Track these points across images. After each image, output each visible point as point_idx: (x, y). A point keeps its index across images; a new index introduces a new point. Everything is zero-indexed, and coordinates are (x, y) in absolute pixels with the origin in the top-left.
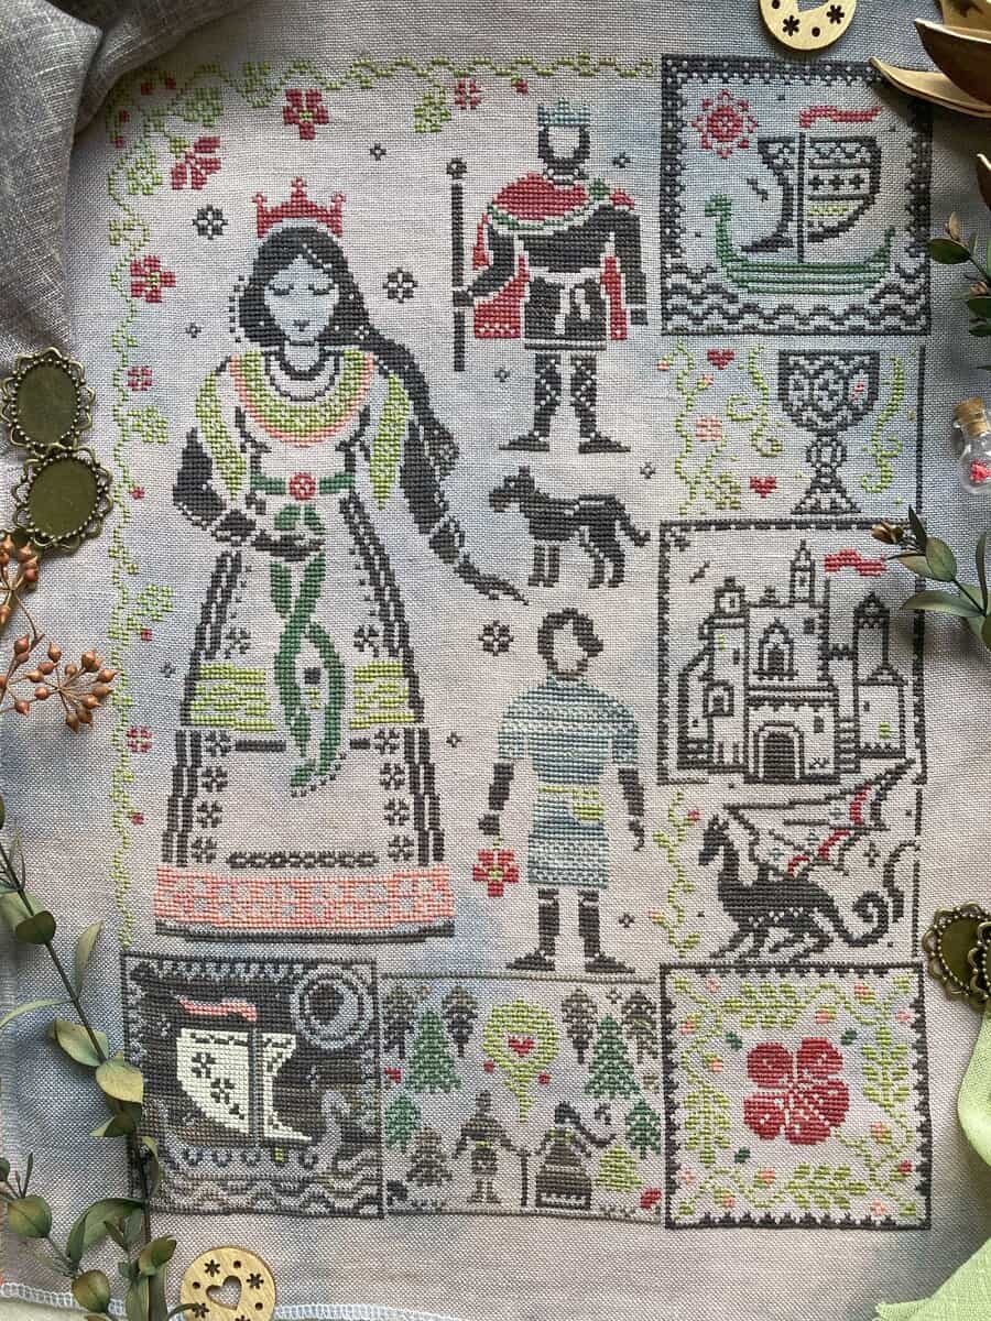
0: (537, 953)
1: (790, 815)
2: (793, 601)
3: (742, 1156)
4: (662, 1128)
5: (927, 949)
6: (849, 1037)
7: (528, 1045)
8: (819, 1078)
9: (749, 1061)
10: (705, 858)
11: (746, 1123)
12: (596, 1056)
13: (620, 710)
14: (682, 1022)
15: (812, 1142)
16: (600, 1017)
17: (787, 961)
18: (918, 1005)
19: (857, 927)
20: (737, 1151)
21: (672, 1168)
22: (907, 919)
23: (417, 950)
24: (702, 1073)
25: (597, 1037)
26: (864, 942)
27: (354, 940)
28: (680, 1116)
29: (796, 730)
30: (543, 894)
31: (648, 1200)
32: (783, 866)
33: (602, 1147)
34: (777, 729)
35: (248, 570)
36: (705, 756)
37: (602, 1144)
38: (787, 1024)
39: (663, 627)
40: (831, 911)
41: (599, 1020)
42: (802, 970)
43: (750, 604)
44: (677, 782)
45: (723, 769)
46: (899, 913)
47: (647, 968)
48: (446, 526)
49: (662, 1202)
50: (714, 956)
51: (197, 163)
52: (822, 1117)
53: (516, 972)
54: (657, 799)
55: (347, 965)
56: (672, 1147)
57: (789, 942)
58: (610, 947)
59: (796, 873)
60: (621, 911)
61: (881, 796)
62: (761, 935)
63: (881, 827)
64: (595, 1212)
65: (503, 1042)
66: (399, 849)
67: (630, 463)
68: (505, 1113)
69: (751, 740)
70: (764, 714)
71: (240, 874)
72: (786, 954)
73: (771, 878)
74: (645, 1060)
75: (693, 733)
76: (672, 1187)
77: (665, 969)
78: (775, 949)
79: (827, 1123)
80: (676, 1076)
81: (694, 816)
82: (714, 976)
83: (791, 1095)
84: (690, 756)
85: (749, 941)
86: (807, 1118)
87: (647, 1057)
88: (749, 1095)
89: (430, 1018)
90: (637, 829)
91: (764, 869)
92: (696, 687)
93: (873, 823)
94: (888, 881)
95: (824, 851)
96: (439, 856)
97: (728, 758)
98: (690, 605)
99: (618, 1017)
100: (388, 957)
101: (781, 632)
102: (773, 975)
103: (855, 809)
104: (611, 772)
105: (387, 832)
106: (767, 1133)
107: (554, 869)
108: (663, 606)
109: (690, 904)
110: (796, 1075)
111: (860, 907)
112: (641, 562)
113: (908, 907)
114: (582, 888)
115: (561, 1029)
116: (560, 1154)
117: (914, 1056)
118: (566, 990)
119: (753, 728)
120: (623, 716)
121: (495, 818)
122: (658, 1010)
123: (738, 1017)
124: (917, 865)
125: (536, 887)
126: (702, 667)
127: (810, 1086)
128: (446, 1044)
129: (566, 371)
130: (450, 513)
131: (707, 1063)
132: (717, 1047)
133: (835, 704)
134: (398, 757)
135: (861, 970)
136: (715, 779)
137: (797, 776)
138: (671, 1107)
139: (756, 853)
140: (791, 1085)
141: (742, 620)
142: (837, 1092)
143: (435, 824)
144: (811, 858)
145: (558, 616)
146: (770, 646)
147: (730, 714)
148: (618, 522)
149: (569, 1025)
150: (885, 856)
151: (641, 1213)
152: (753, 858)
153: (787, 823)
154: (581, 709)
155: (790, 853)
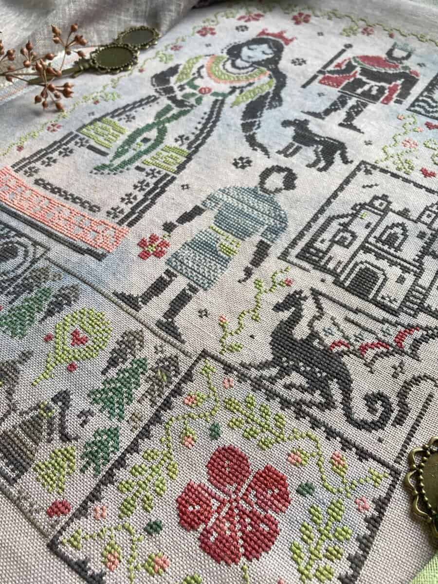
0: (137, 298)
1: (352, 316)
2: (418, 220)
3: (153, 528)
4: (114, 457)
5: (410, 461)
6: (305, 490)
7: (82, 341)
8: (260, 507)
9: (214, 454)
10: (278, 308)
11: (177, 501)
12: (116, 377)
14: (189, 395)
15: (217, 558)
16: (140, 355)
17: (293, 400)
18: (381, 504)
19: (361, 411)
20: (153, 519)
21: (94, 496)
22: (405, 429)
23: (76, 257)
24: (175, 442)
25: (127, 365)
26: (361, 425)
28: (135, 460)
29: (384, 274)
30: (167, 272)
31: (56, 509)
32: (328, 341)
33: (64, 441)
34: (371, 268)
35: (158, 103)
36: (317, 259)
37: (65, 438)
38: (263, 445)
39: (335, 195)
41: (138, 357)
42: (300, 414)
43: (391, 210)
44: (289, 262)
45: (324, 269)
46: (399, 421)
47: (193, 346)
48: (255, 122)
49: (64, 519)
50: (243, 365)
51: (251, 17)
52: (241, 542)
53: (115, 298)
54: (271, 264)
55: (35, 243)
56: (109, 478)
57: (302, 389)
58: (181, 320)
59: (334, 350)
60: (205, 306)
61: (424, 339)
62: (284, 372)
63: (414, 356)
64: (13, 491)
65: (70, 329)
66: (113, 213)
67: (360, 138)
68: (28, 373)
69: (351, 266)
70: (371, 258)
72: (295, 395)
73: (316, 343)
74: (144, 403)
75: (318, 245)
76: (83, 511)
77: (204, 354)
78: (288, 387)
79: (242, 550)
80: (155, 430)
81: (288, 283)
82: (233, 378)
83: (228, 505)
84: (308, 255)
85: (274, 371)
86: (228, 533)
87: (147, 402)
88: (195, 481)
89: (46, 292)
90: (248, 273)
91: (314, 335)
92: (335, 226)
93: (410, 351)
94: (402, 394)
95: (364, 348)
96: (130, 225)
97: (331, 266)
98: (355, 194)
99: (151, 363)
100: (58, 251)
101: (402, 229)
102: (275, 404)
103: (400, 338)
105: (116, 202)
106: (187, 522)
107: (184, 265)
108: (341, 188)
109: (250, 326)
110: (243, 491)
111: (371, 400)
112: (339, 170)
113: (409, 422)
114: (192, 283)
115: (112, 345)
116: (33, 427)
117: (353, 548)
118: (134, 326)
119: (357, 259)
120: (283, 220)
121: (175, 226)
122: (180, 377)
123: (229, 416)
124: (431, 396)
125: (168, 267)
126: (346, 220)
127: (249, 509)
128: (39, 310)
131: (184, 436)
132: (198, 429)
133: (418, 276)
134: (152, 181)
135: (346, 444)
136: (318, 274)
137: (371, 297)
138: (134, 448)
139: (314, 324)
140: (234, 496)
141: (382, 213)
142: (267, 529)
143: (143, 211)
144: (351, 348)
146: (392, 232)
147: (347, 247)
148: (339, 152)
149: (117, 347)
150: (409, 377)
151: (41, 518)
152: (310, 325)
153: (347, 319)
154: (265, 207)
155: (338, 337)
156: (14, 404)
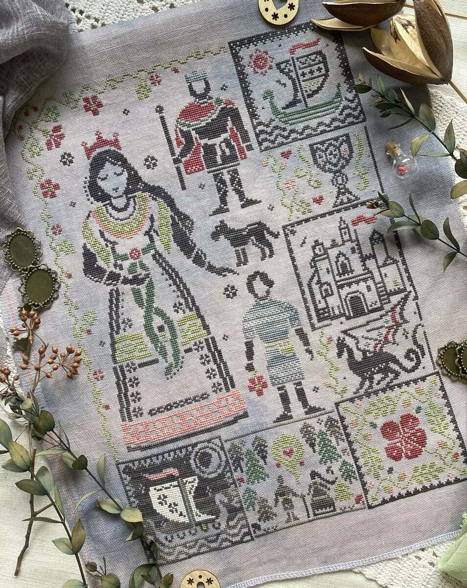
0: (284, 413)
1: (368, 327)
2: (344, 242)
3: (390, 470)
4: (355, 469)
5: (439, 365)
6: (419, 410)
7: (291, 451)
8: (412, 430)
9: (382, 432)
10: (340, 355)
11: (388, 457)
12: (320, 448)
13: (288, 306)
14: (350, 424)
15: (416, 456)
17: (385, 386)
18: (442, 388)
20: (388, 469)
21: (364, 484)
22: (427, 355)
23: (236, 427)
24: (365, 442)
25: (318, 440)
26: (414, 369)
27: (209, 430)
28: (361, 462)
29: (360, 293)
30: (279, 389)
31: (358, 499)
32: (371, 349)
33: (333, 484)
34: (353, 295)
35: (123, 294)
36: (327, 314)
37: (333, 483)
38: (392, 412)
39: (296, 268)
40: (396, 362)
41: (317, 433)
42: (392, 388)
43: (327, 249)
44: (320, 328)
45: (336, 317)
46: (423, 354)
47: (329, 406)
48: (197, 253)
49: (364, 499)
50: (355, 393)
51: (55, 137)
52: (417, 445)
53: (278, 424)
54: (313, 337)
55: (209, 441)
56: (361, 476)
57: (383, 379)
58: (312, 402)
59: (377, 350)
60: (313, 386)
61: (402, 309)
62: (371, 379)
63: (406, 322)
64: (338, 511)
65: (281, 453)
66: (216, 388)
67: (263, 206)
68: (290, 482)
69: (344, 302)
70: (346, 290)
71: (155, 418)
73: (368, 355)
74: (340, 444)
75: (320, 306)
76: (366, 492)
77: (337, 404)
78: (378, 383)
79: (420, 447)
80: (354, 446)
81: (330, 340)
82: (357, 401)
83: (403, 440)
84: (321, 316)
85: (367, 383)
86: (411, 447)
87: (341, 442)
88: (386, 446)
89: (249, 452)
90: (309, 352)
91: (364, 352)
92: (315, 288)
93: (402, 321)
95: (386, 338)
96: (233, 386)
97: (337, 312)
98: (304, 256)
99: (324, 429)
100: (225, 433)
101: (343, 256)
102: (381, 394)
103: (393, 318)
104: (292, 331)
105: (210, 383)
106: (397, 458)
107: (280, 377)
108: (293, 259)
109: (339, 375)
110: (402, 431)
111: (407, 356)
112: (279, 244)
113: (426, 350)
114: (294, 382)
115: (303, 441)
116: (317, 492)
117: (447, 410)
118: (300, 425)
119: (343, 297)
120: (290, 308)
121: (251, 364)
122: (339, 422)
123: (372, 415)
124: (425, 332)
125: (276, 387)
126: (316, 279)
127: (409, 434)
128: (258, 461)
129: (227, 177)
130: (198, 247)
131: (365, 437)
132: (367, 430)
133: (373, 278)
134: (205, 351)
135: (415, 381)
136: (334, 322)
137: (366, 311)
138: (356, 460)
139: (359, 347)
140: (401, 436)
141: (326, 256)
142: (420, 433)
143: (228, 373)
144: (382, 342)
145: (252, 275)
146: (340, 262)
147: (332, 294)
148: (265, 231)
149: (306, 438)
151: (357, 506)
152: (358, 349)
153: (368, 331)
154: (273, 310)
155: (373, 343)
156: (301, 495)
